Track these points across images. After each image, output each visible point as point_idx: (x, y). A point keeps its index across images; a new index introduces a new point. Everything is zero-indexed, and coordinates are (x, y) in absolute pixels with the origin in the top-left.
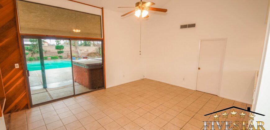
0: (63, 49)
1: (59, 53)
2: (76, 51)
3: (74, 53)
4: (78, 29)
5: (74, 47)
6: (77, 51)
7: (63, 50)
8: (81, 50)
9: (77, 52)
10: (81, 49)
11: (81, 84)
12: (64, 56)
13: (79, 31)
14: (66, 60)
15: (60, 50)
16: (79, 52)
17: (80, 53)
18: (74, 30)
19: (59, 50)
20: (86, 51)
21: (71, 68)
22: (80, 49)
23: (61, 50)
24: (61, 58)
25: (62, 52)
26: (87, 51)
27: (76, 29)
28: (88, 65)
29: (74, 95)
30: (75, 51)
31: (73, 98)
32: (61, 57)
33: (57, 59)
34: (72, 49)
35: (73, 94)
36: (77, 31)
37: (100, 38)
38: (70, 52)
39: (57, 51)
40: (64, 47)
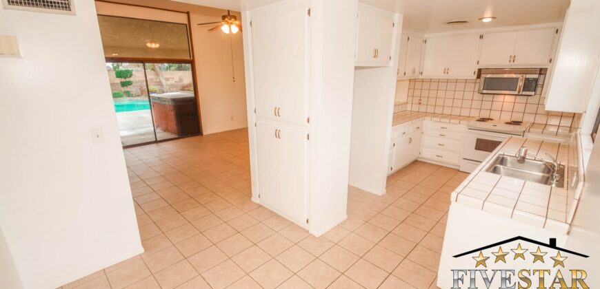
0: (130, 77)
1: (123, 84)
2: (158, 80)
3: (154, 85)
4: (155, 43)
5: (153, 72)
6: (160, 82)
7: (132, 79)
8: (167, 79)
9: (160, 84)
10: (169, 76)
11: (166, 130)
12: (134, 90)
13: (157, 46)
14: (139, 98)
15: (125, 78)
16: (164, 82)
17: (165, 85)
18: (149, 45)
19: (123, 80)
20: (178, 80)
21: (150, 110)
22: (165, 76)
23: (128, 80)
24: (129, 96)
25: (129, 83)
26: (181, 80)
27: (151, 42)
28: (174, 100)
29: (156, 142)
30: (155, 80)
31: (155, 144)
32: (128, 94)
33: (121, 96)
34: (148, 77)
35: (155, 140)
36: (155, 46)
37: (189, 58)
38: (145, 84)
39: (118, 81)
40: (133, 73)
